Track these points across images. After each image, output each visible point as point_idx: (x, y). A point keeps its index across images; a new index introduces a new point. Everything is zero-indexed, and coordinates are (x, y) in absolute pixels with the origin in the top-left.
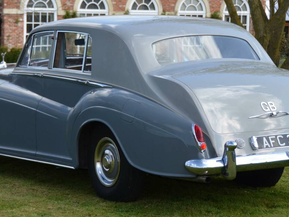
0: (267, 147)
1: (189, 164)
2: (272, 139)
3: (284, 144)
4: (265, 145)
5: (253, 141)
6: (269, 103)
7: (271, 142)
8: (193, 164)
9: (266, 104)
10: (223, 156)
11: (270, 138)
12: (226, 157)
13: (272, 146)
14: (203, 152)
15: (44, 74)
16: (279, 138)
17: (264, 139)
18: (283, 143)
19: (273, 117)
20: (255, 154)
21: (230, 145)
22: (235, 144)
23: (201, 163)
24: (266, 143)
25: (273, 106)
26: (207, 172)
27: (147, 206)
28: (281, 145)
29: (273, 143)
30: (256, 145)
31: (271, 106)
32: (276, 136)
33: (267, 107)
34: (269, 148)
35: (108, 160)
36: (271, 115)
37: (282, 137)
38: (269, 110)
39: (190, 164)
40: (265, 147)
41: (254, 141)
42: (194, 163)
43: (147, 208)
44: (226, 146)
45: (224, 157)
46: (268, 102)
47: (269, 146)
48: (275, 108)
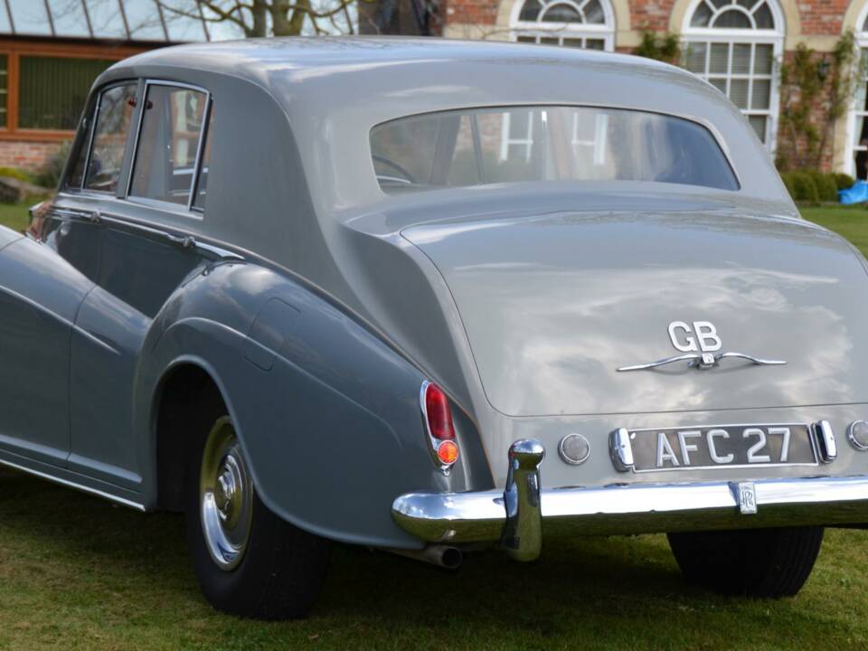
0: (668, 463)
1: (405, 505)
2: (689, 441)
3: (731, 457)
4: (662, 456)
5: (619, 444)
6: (697, 325)
7: (686, 448)
8: (414, 509)
9: (688, 329)
10: (505, 485)
11: (682, 435)
12: (514, 488)
13: (687, 460)
14: (447, 470)
15: (102, 214)
16: (716, 438)
17: (663, 438)
18: (726, 455)
19: (705, 369)
20: (625, 484)
21: (523, 450)
22: (537, 449)
23: (439, 506)
24: (665, 452)
25: (713, 335)
26: (452, 533)
27: (316, 636)
28: (720, 460)
29: (689, 452)
30: (628, 458)
31: (701, 336)
32: (704, 432)
33: (688, 339)
34: (673, 466)
35: (225, 488)
36: (698, 364)
37: (726, 434)
38: (693, 346)
39: (408, 505)
40: (661, 462)
41: (622, 444)
42: (419, 502)
43: (315, 639)
44: (512, 454)
45: (508, 489)
46: (695, 324)
47: (676, 461)
48: (716, 343)
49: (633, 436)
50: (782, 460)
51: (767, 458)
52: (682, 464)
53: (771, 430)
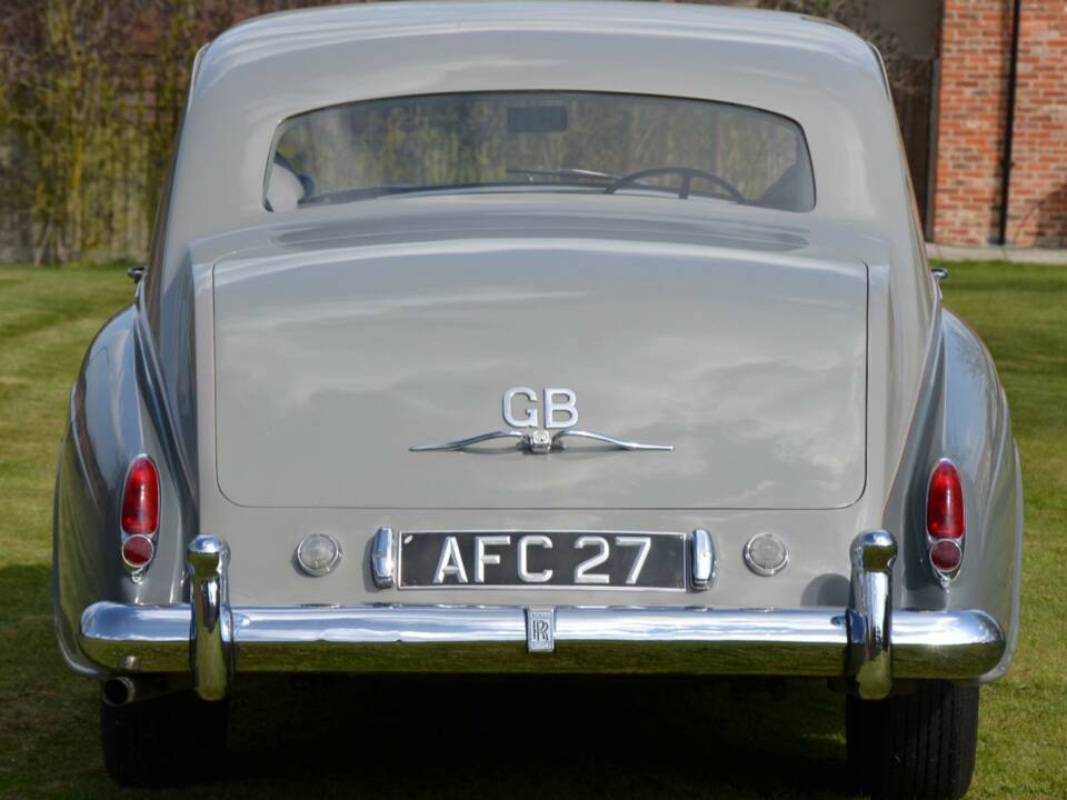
0: (452, 579)
2: (490, 550)
3: (549, 574)
4: (443, 570)
6: (550, 393)
7: (482, 559)
9: (534, 397)
11: (481, 544)
13: (481, 576)
16: (532, 548)
17: (452, 547)
18: (542, 572)
20: (385, 605)
24: (451, 562)
25: (570, 407)
28: (531, 577)
29: (486, 565)
31: (551, 407)
32: (516, 537)
33: (529, 410)
34: (459, 583)
37: (549, 543)
38: (534, 421)
40: (441, 577)
46: (548, 390)
47: (464, 577)
48: (571, 415)
49: (408, 540)
50: (628, 582)
51: (606, 578)
52: (472, 579)
53: (622, 541)
